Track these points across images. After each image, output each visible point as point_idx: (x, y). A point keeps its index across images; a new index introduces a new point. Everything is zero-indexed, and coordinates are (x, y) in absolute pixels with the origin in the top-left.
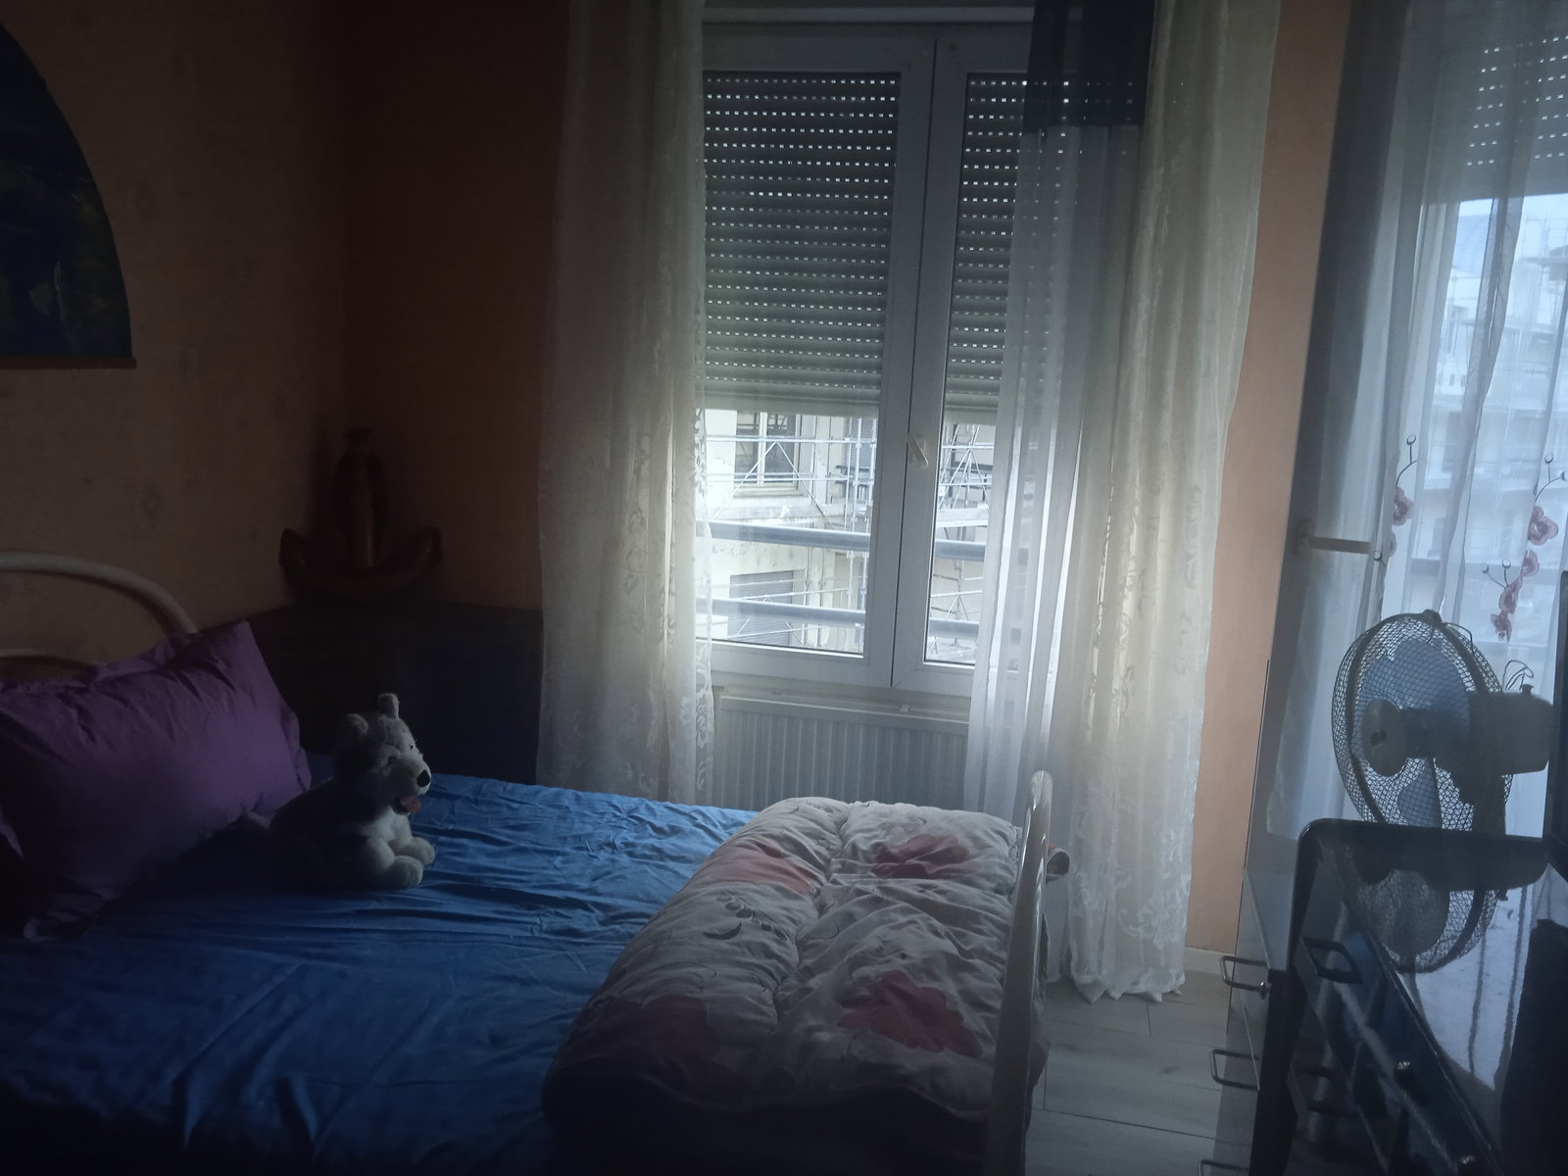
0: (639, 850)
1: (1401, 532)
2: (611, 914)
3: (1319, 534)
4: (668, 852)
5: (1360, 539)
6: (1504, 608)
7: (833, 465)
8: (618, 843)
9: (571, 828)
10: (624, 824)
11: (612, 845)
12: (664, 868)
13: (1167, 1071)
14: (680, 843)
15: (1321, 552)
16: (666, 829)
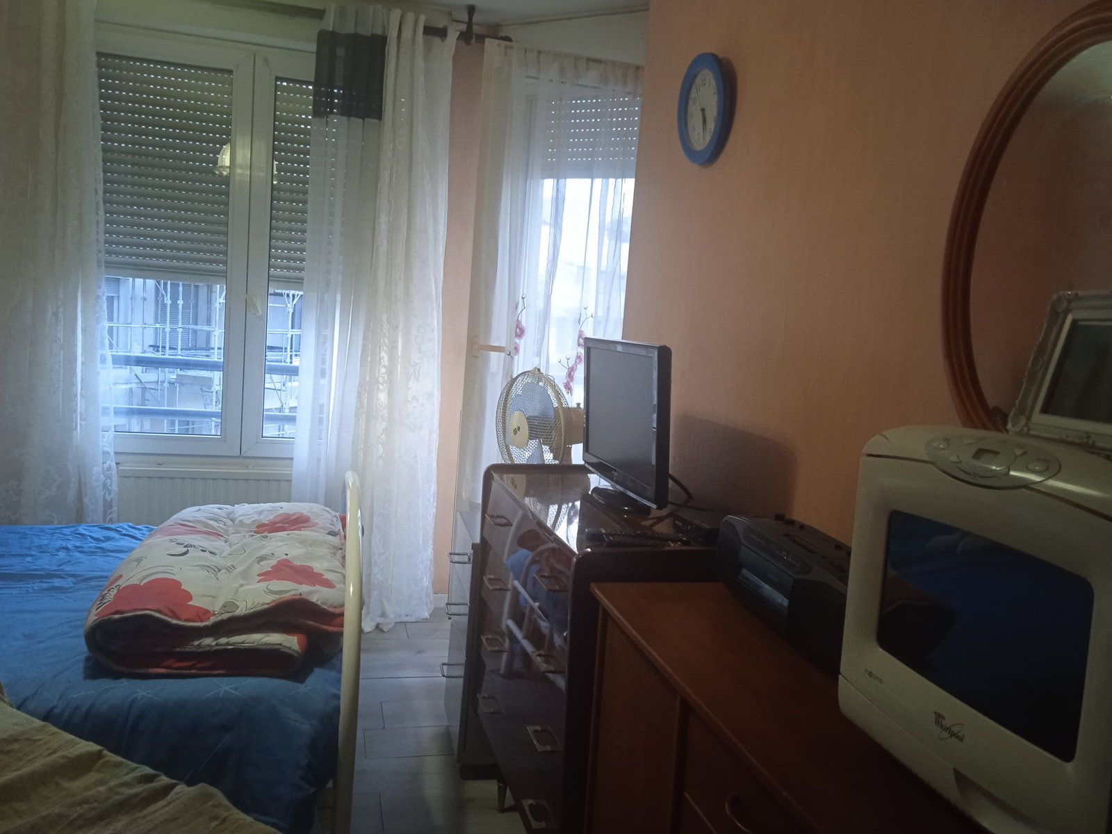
0: (86, 550)
1: (521, 343)
2: (80, 579)
3: (482, 342)
4: (108, 548)
5: (502, 346)
6: (568, 380)
7: (146, 345)
8: (69, 546)
9: (32, 542)
10: (70, 537)
11: (67, 549)
12: (108, 556)
13: (419, 652)
14: (117, 544)
15: (483, 352)
16: (102, 538)
